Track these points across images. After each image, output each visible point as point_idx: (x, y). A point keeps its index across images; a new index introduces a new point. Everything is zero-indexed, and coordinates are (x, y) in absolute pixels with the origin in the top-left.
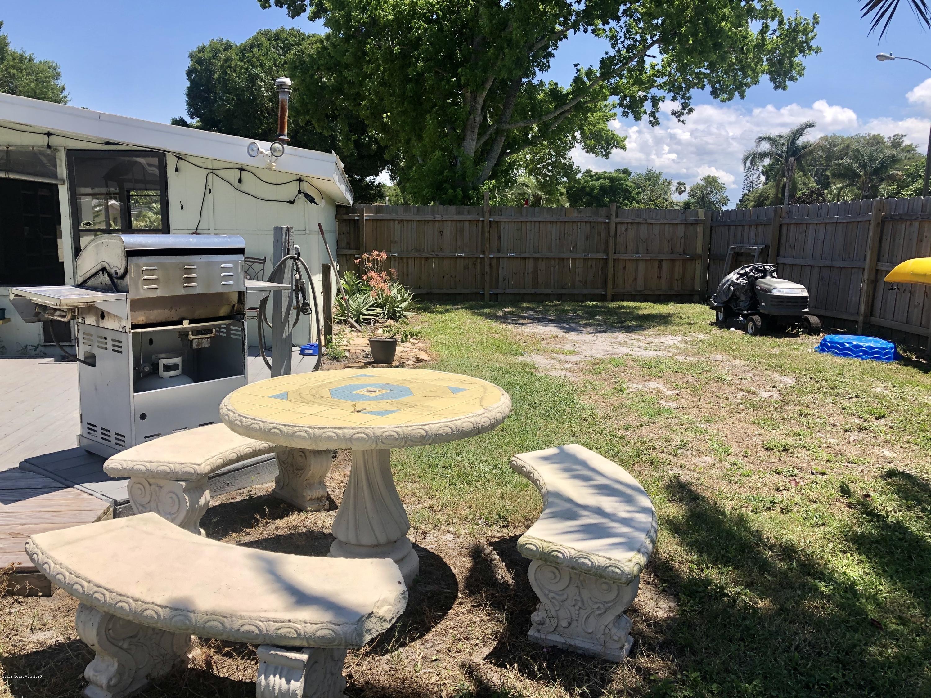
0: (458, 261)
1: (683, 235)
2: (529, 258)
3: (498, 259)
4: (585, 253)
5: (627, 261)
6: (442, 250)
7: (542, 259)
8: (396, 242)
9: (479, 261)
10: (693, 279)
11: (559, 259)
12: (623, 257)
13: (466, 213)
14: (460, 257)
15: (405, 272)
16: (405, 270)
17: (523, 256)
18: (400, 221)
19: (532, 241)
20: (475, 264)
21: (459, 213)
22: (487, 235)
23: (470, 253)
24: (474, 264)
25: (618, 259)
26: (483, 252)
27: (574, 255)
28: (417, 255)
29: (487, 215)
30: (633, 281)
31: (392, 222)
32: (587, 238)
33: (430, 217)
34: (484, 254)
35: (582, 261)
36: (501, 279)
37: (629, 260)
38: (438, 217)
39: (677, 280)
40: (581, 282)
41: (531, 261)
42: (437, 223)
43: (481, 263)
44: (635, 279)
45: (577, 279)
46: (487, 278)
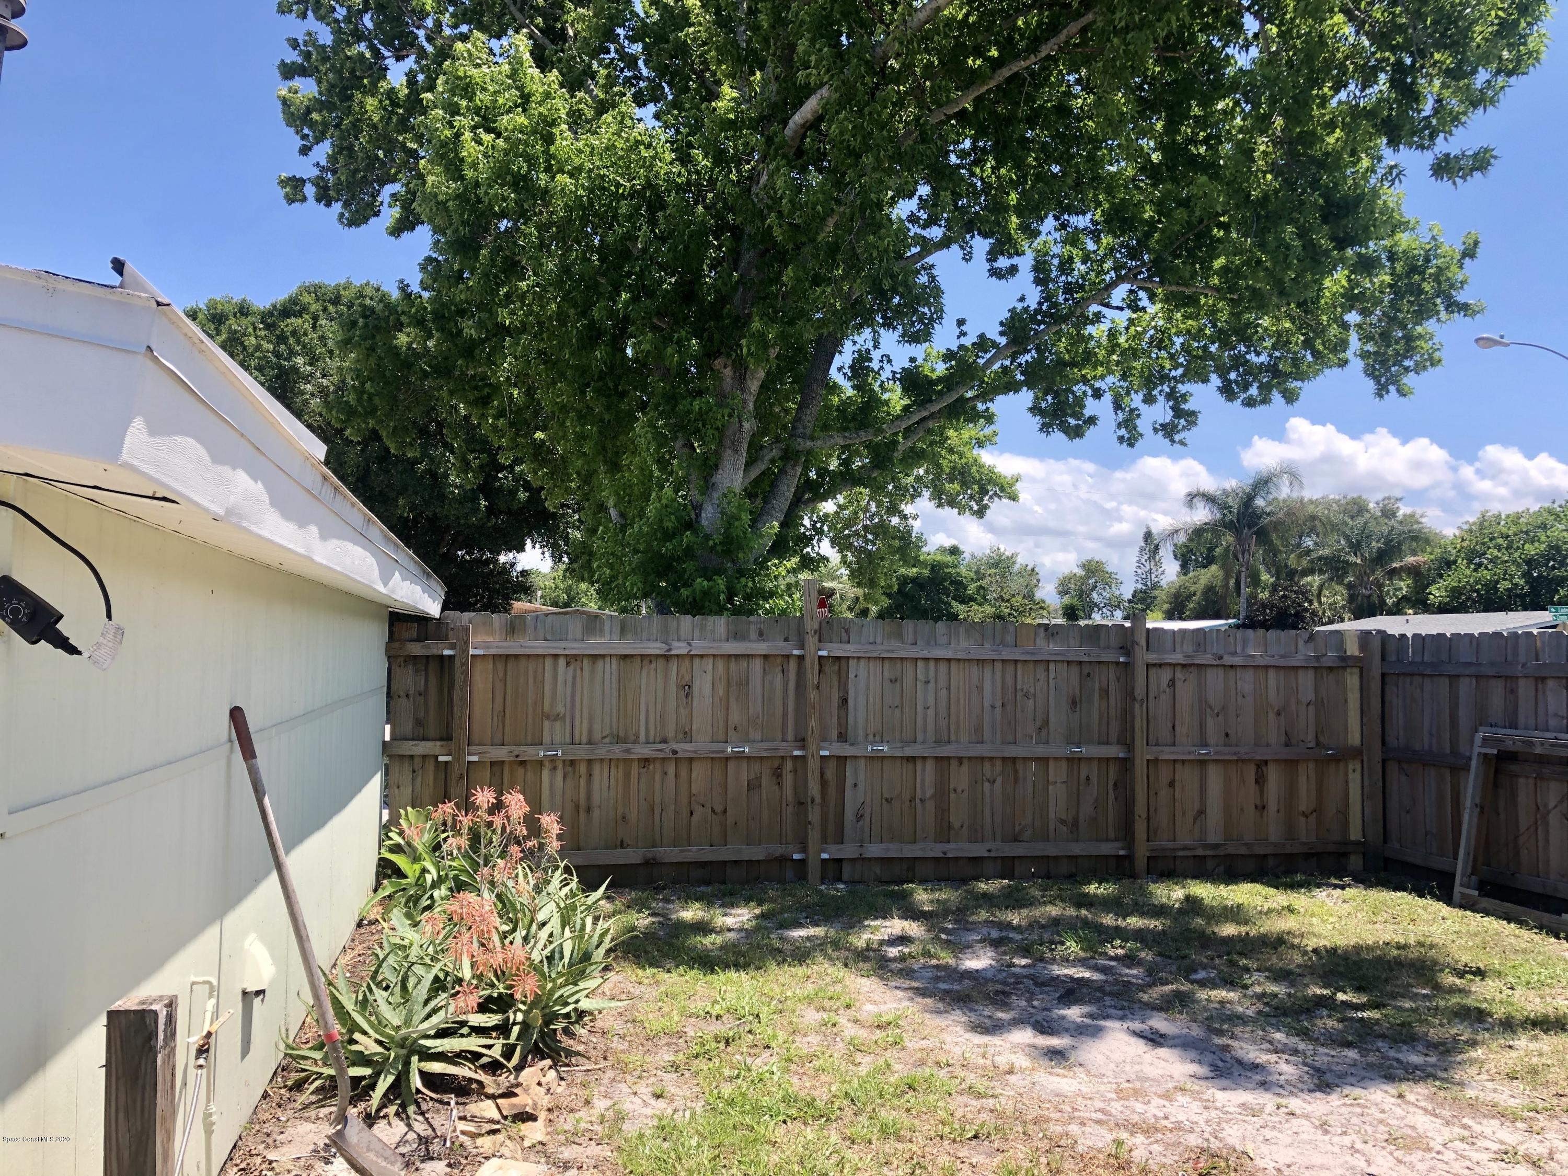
0: (731, 765)
1: (1311, 696)
2: (924, 758)
3: (842, 760)
4: (1069, 742)
5: (1178, 766)
6: (687, 736)
7: (960, 760)
8: (557, 717)
9: (789, 765)
10: (1344, 812)
11: (1004, 759)
12: (1167, 754)
13: (753, 635)
14: (739, 757)
15: (583, 802)
16: (582, 796)
17: (909, 751)
18: (571, 659)
19: (931, 712)
20: (779, 776)
21: (736, 635)
22: (813, 696)
23: (766, 745)
24: (777, 774)
25: (1156, 760)
26: (802, 742)
27: (1041, 751)
28: (617, 751)
29: (811, 641)
30: (1195, 819)
31: (549, 662)
32: (1074, 703)
33: (655, 648)
34: (803, 747)
35: (1064, 764)
36: (849, 815)
37: (1183, 762)
38: (680, 648)
39: (1306, 816)
40: (1063, 822)
41: (930, 765)
42: (674, 666)
43: (795, 771)
44: (1202, 812)
45: (1052, 815)
46: (814, 815)
